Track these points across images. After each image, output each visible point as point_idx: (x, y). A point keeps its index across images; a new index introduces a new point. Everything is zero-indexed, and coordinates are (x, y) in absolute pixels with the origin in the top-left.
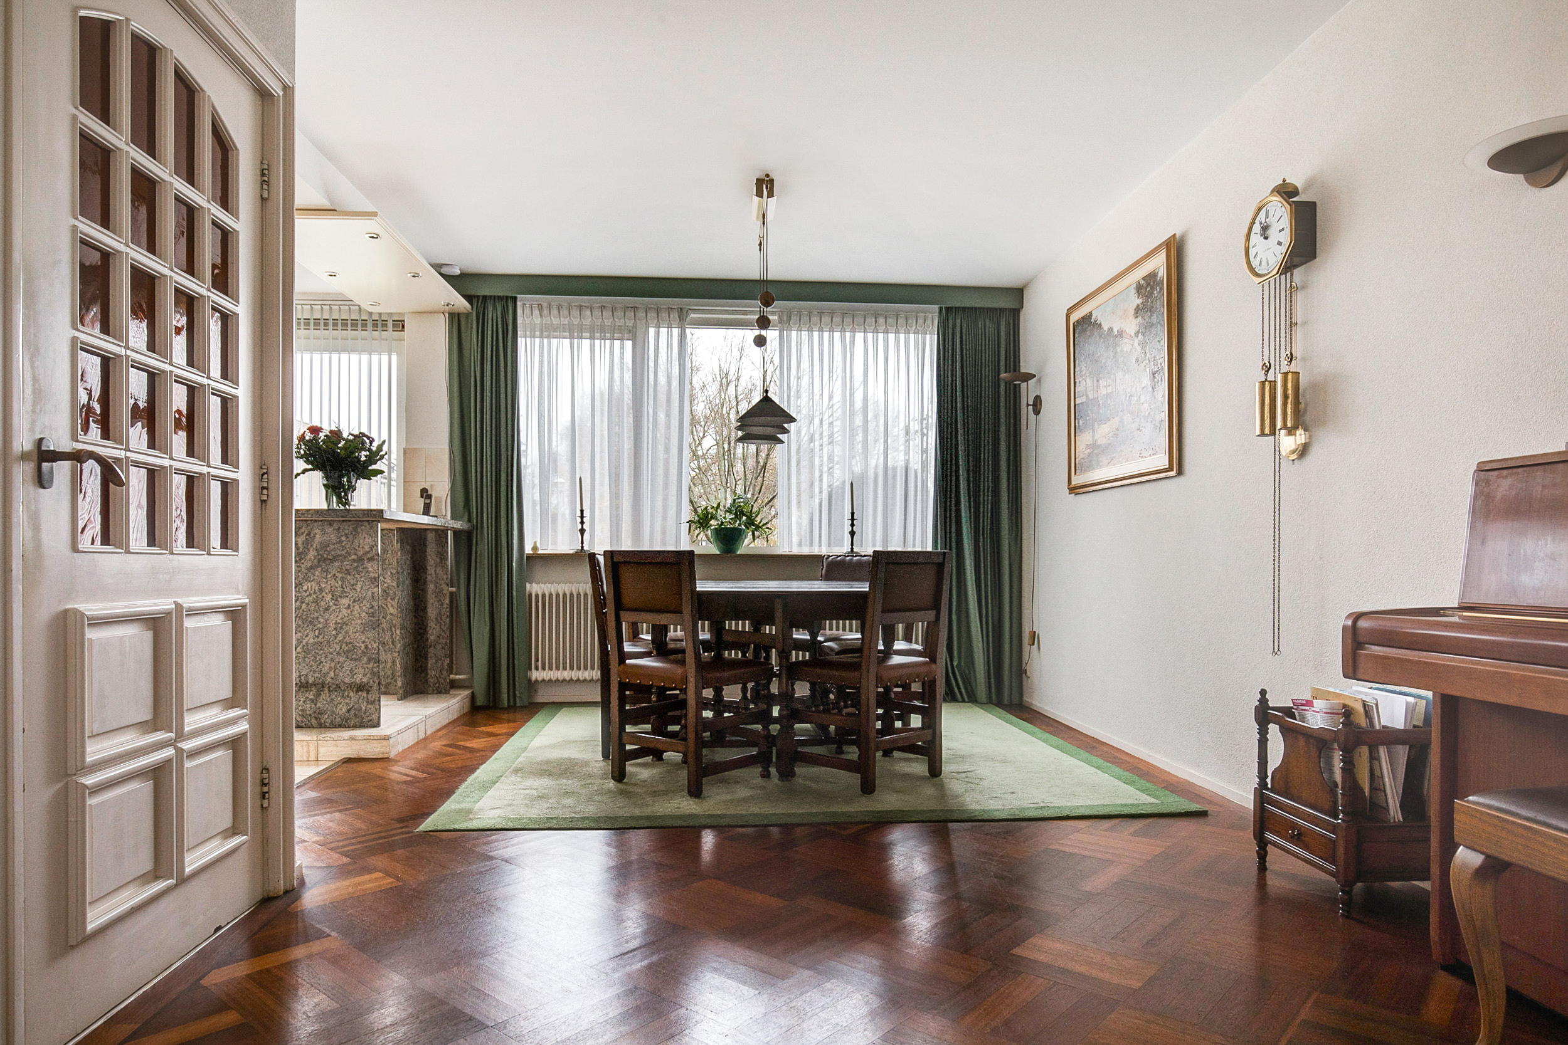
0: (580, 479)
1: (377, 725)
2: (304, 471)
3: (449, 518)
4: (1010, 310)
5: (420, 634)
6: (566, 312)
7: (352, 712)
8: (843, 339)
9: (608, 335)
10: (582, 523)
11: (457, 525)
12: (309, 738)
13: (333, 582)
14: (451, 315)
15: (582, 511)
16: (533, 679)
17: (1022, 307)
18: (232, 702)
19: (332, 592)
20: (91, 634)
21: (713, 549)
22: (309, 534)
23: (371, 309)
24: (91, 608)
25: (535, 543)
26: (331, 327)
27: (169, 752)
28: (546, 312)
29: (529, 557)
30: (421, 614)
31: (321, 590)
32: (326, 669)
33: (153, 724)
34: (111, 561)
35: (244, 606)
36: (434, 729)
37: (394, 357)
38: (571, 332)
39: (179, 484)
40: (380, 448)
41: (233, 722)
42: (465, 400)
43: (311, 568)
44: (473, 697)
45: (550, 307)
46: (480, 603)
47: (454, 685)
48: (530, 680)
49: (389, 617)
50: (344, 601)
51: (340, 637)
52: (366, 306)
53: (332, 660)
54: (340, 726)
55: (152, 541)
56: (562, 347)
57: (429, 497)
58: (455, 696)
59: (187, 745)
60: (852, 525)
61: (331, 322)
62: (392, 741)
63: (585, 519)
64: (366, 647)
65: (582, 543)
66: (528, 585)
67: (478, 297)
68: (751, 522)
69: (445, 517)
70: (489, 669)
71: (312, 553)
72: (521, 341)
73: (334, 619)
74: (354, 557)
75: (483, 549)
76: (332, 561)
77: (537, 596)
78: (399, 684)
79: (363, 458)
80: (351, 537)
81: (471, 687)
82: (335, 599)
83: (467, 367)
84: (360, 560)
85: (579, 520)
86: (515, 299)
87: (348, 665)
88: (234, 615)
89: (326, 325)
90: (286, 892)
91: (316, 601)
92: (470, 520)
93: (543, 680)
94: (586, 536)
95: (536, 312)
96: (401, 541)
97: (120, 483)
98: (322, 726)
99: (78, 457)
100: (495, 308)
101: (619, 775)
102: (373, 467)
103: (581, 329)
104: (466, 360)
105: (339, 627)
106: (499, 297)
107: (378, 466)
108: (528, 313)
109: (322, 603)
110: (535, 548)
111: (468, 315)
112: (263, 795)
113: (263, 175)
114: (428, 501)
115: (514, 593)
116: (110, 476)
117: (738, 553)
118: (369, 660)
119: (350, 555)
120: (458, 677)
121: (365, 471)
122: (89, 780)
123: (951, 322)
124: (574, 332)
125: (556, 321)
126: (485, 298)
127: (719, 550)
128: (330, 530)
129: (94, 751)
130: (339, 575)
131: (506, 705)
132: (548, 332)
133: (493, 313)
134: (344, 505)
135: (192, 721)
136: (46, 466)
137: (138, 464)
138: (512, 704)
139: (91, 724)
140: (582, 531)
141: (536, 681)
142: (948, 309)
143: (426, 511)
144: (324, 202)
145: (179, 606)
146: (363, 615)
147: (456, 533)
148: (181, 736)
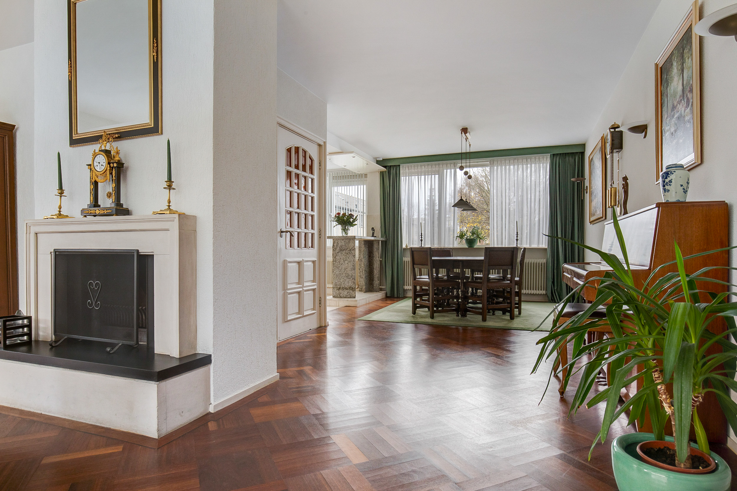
0: (421, 223)
1: (355, 298)
2: (337, 225)
3: (380, 237)
4: (580, 152)
5: (371, 273)
6: (416, 168)
7: (348, 293)
8: (514, 168)
9: (430, 174)
10: (421, 237)
11: (381, 239)
12: (337, 300)
13: (343, 256)
14: (381, 172)
15: (421, 234)
16: (405, 289)
17: (585, 151)
18: (314, 281)
19: (343, 259)
20: (289, 264)
21: (466, 246)
22: (337, 243)
23: (357, 173)
24: (289, 260)
25: (407, 244)
26: (347, 178)
27: (301, 289)
28: (410, 168)
29: (404, 249)
30: (371, 267)
31: (340, 259)
32: (341, 281)
33: (299, 283)
34: (291, 250)
35: (316, 260)
36: (372, 301)
37: (365, 186)
38: (418, 174)
39: (303, 234)
40: (356, 217)
41: (314, 285)
42: (385, 198)
43: (338, 252)
44: (386, 294)
45: (411, 167)
46: (389, 264)
47: (381, 290)
48: (404, 289)
49: (362, 268)
50: (346, 262)
51: (345, 272)
52: (356, 172)
53: (343, 278)
54: (345, 297)
55: (298, 247)
56: (415, 179)
57: (374, 230)
58: (380, 292)
59: (305, 289)
60: (517, 237)
61: (347, 176)
62: (358, 302)
63: (422, 236)
64: (352, 275)
65: (421, 244)
66: (404, 258)
67: (388, 166)
68: (478, 236)
69: (378, 237)
70: (391, 285)
71: (338, 248)
72: (402, 178)
73: (344, 267)
74: (349, 249)
75: (390, 246)
76: (343, 250)
77: (406, 262)
78: (364, 288)
79: (351, 221)
80: (348, 244)
81: (386, 291)
82: (344, 261)
83: (385, 187)
84: (350, 250)
85: (420, 236)
86: (399, 166)
87: (347, 280)
88: (314, 262)
89: (346, 177)
90: (325, 326)
91: (339, 262)
92: (386, 237)
93: (408, 289)
94: (423, 242)
95: (407, 168)
96: (365, 244)
97: (293, 236)
98: (341, 297)
99: (287, 232)
100: (393, 169)
101: (414, 313)
102: (354, 223)
103: (421, 172)
104: (385, 186)
105: (345, 269)
106: (395, 166)
107: (356, 223)
108: (404, 169)
109: (341, 262)
110: (407, 246)
111: (386, 172)
112: (320, 303)
113: (320, 163)
114: (373, 231)
115: (399, 261)
116: (291, 235)
117: (475, 247)
118: (353, 279)
119: (347, 248)
120: (382, 287)
121: (351, 224)
122: (289, 291)
123: (555, 159)
124: (419, 174)
125: (413, 171)
126: (390, 166)
127: (468, 246)
128: (343, 242)
129: (289, 286)
130: (345, 254)
131: (396, 297)
132: (411, 175)
133: (393, 171)
134: (347, 234)
135: (306, 284)
136: (282, 233)
137: (296, 231)
138: (398, 296)
139: (289, 282)
140: (421, 240)
141: (406, 289)
142: (553, 155)
143: (373, 236)
144: (340, 151)
145: (303, 260)
146: (351, 266)
147: (382, 241)
148: (303, 287)
